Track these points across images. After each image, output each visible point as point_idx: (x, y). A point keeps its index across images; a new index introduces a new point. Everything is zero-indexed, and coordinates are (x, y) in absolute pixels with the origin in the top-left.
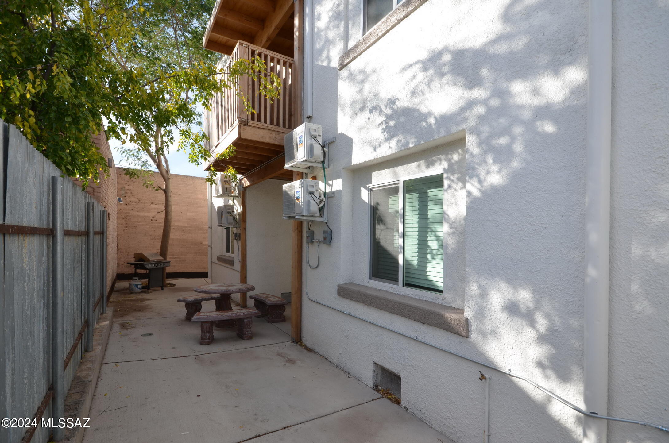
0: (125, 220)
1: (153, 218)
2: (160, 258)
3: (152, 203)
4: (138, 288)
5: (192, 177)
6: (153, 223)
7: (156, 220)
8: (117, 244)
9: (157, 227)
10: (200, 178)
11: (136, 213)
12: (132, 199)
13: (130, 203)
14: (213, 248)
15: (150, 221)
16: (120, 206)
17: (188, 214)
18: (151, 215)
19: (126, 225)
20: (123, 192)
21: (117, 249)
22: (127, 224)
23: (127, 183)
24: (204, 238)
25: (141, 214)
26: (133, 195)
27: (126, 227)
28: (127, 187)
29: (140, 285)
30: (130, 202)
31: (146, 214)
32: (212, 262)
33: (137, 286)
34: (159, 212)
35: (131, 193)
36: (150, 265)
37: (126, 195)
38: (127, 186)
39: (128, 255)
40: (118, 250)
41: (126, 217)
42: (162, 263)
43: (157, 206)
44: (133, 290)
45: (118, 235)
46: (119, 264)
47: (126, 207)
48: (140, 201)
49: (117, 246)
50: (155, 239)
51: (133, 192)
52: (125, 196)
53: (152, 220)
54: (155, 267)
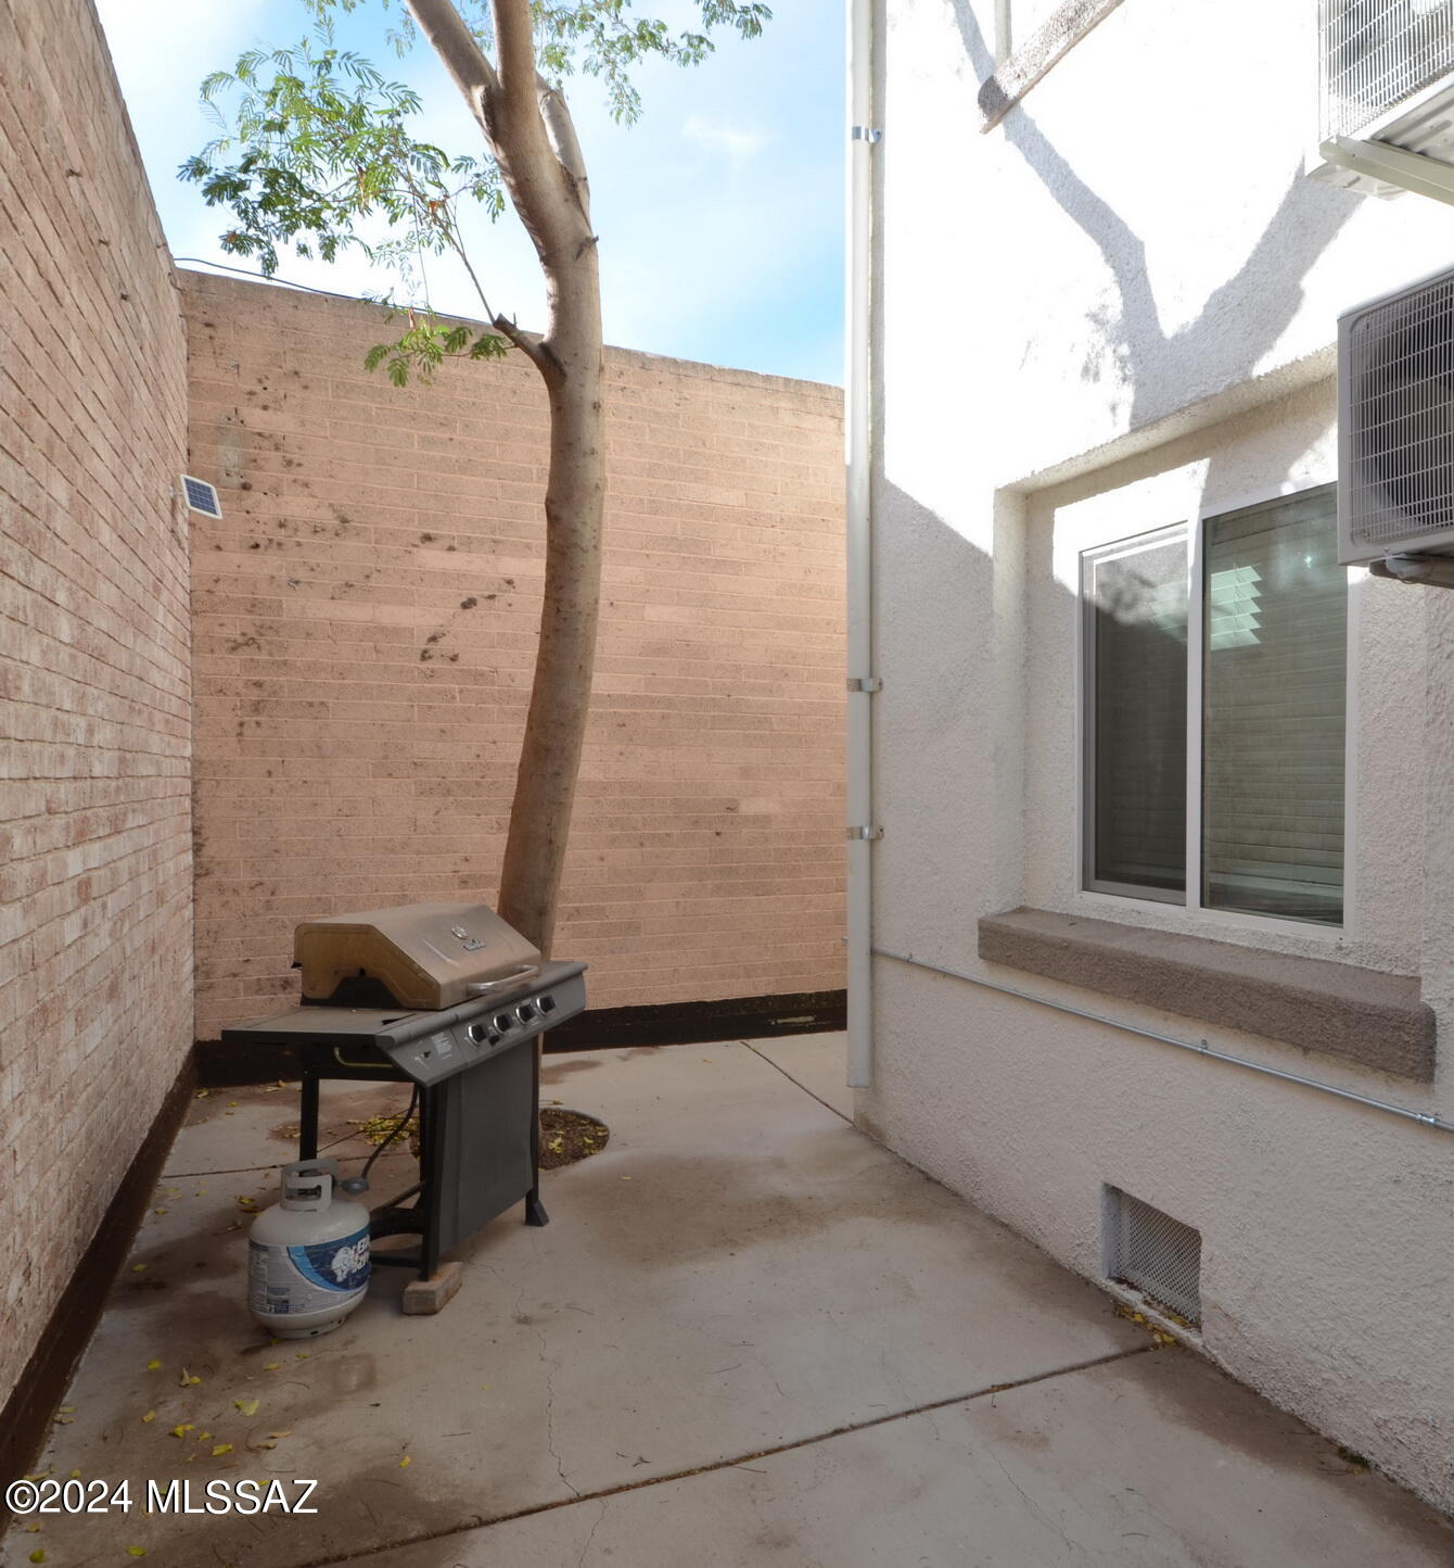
0: (245, 654)
1: (433, 639)
2: (510, 947)
3: (427, 538)
4: (330, 1277)
5: (674, 362)
6: (432, 675)
7: (454, 659)
8: (196, 832)
9: (458, 704)
10: (721, 371)
11: (318, 609)
12: (296, 506)
13: (281, 535)
14: (887, 846)
15: (415, 663)
16: (214, 555)
17: (652, 613)
18: (418, 618)
19: (255, 695)
20: (230, 455)
21: (197, 865)
22: (258, 685)
23: (258, 389)
24: (746, 772)
25: (356, 613)
26: (302, 476)
27: (257, 707)
28: (256, 419)
29: (351, 1241)
30: (281, 525)
31: (391, 615)
32: (873, 953)
33: (320, 1258)
34: (468, 604)
35: (289, 463)
36: (441, 1044)
37: (254, 476)
38: (259, 412)
39: (268, 905)
40: (200, 872)
41: (251, 632)
42: (533, 993)
43: (457, 561)
44: (284, 1306)
45: (197, 763)
46: (208, 974)
47: (251, 563)
48: (344, 521)
49: (197, 848)
50: (449, 792)
51: (296, 458)
52: (246, 487)
53: (425, 656)
54: (486, 1049)
